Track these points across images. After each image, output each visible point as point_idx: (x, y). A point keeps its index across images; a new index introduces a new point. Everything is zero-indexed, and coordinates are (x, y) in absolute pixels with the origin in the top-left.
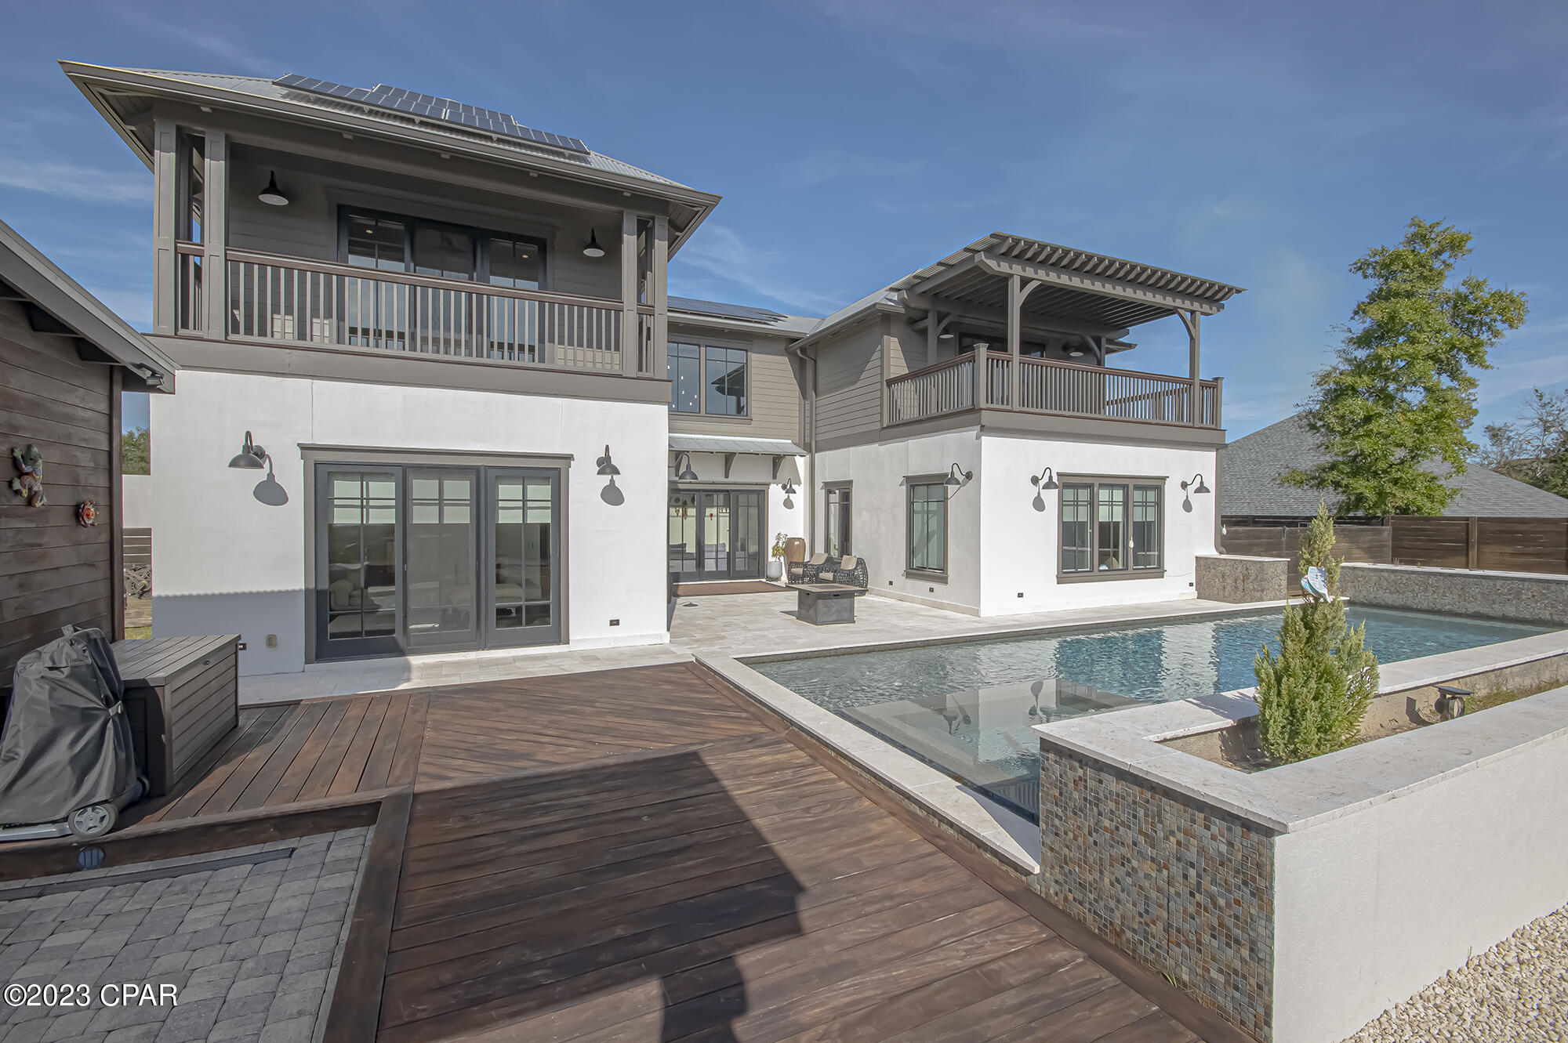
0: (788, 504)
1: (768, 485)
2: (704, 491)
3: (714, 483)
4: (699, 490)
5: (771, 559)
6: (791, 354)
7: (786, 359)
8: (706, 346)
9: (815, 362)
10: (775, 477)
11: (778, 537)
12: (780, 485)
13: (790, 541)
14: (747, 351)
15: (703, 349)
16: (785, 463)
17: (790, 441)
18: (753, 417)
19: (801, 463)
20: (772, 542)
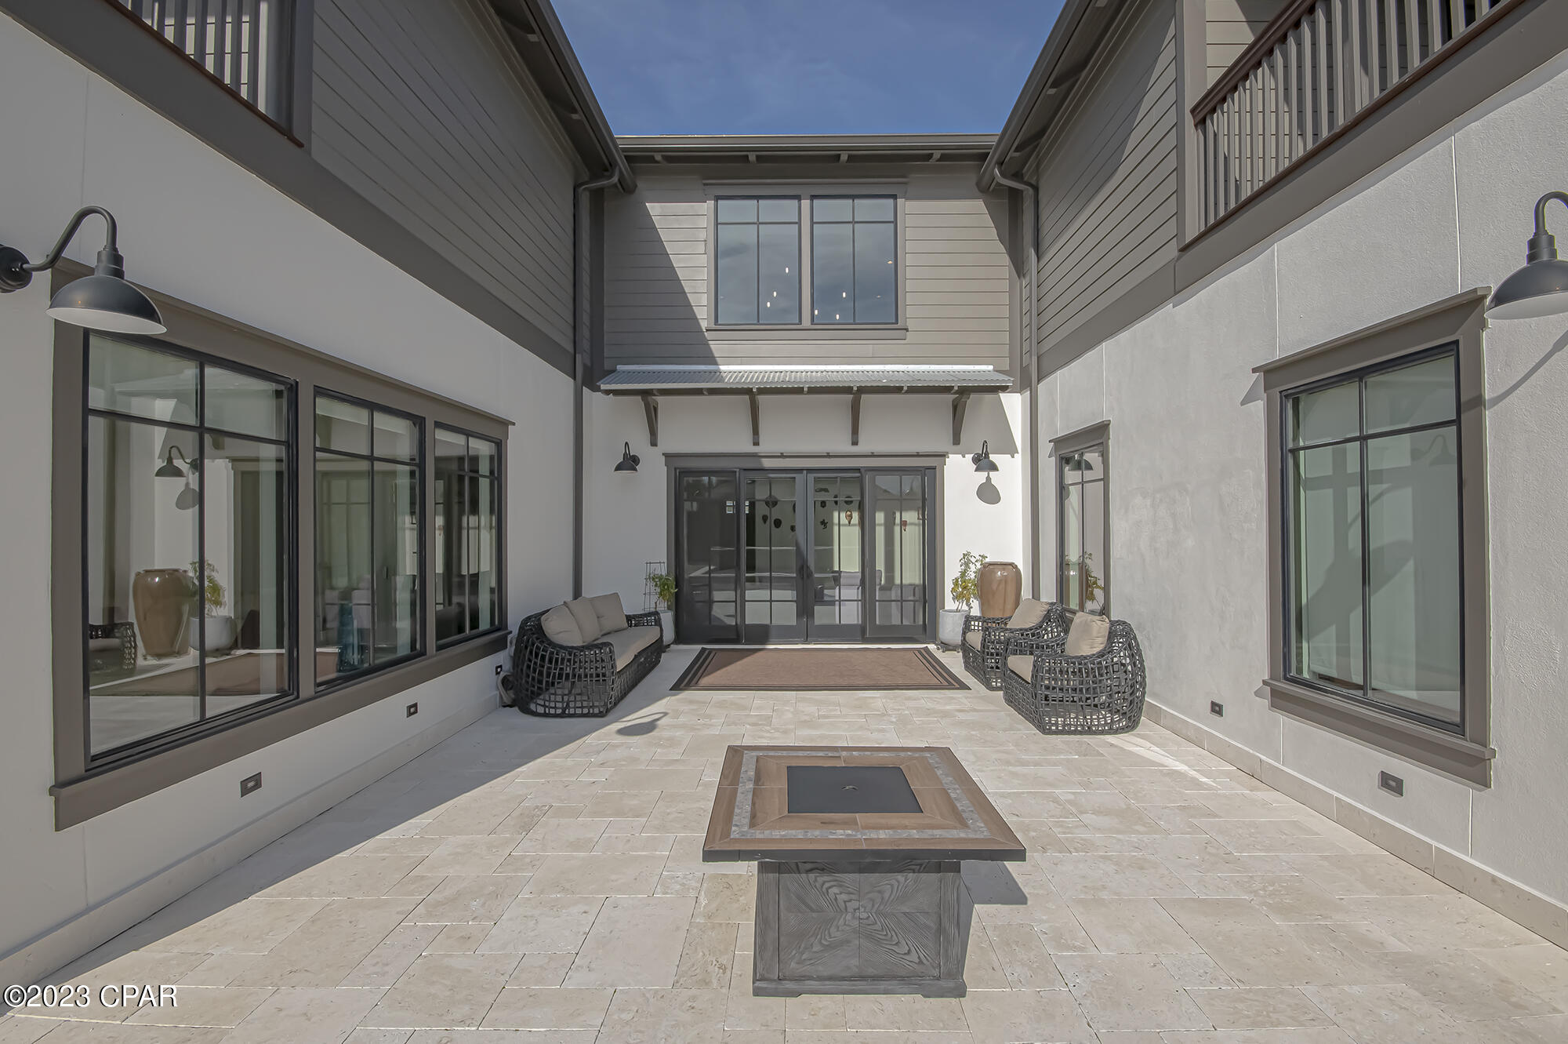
0: (988, 494)
1: (943, 456)
2: (810, 470)
3: (828, 456)
4: (800, 470)
5: (950, 604)
6: (987, 190)
7: (979, 205)
8: (813, 197)
9: (1036, 189)
10: (956, 441)
11: (966, 559)
12: (969, 457)
13: (988, 569)
14: (894, 197)
15: (806, 203)
16: (977, 408)
17: (991, 368)
18: (910, 324)
19: (1014, 405)
20: (951, 570)
